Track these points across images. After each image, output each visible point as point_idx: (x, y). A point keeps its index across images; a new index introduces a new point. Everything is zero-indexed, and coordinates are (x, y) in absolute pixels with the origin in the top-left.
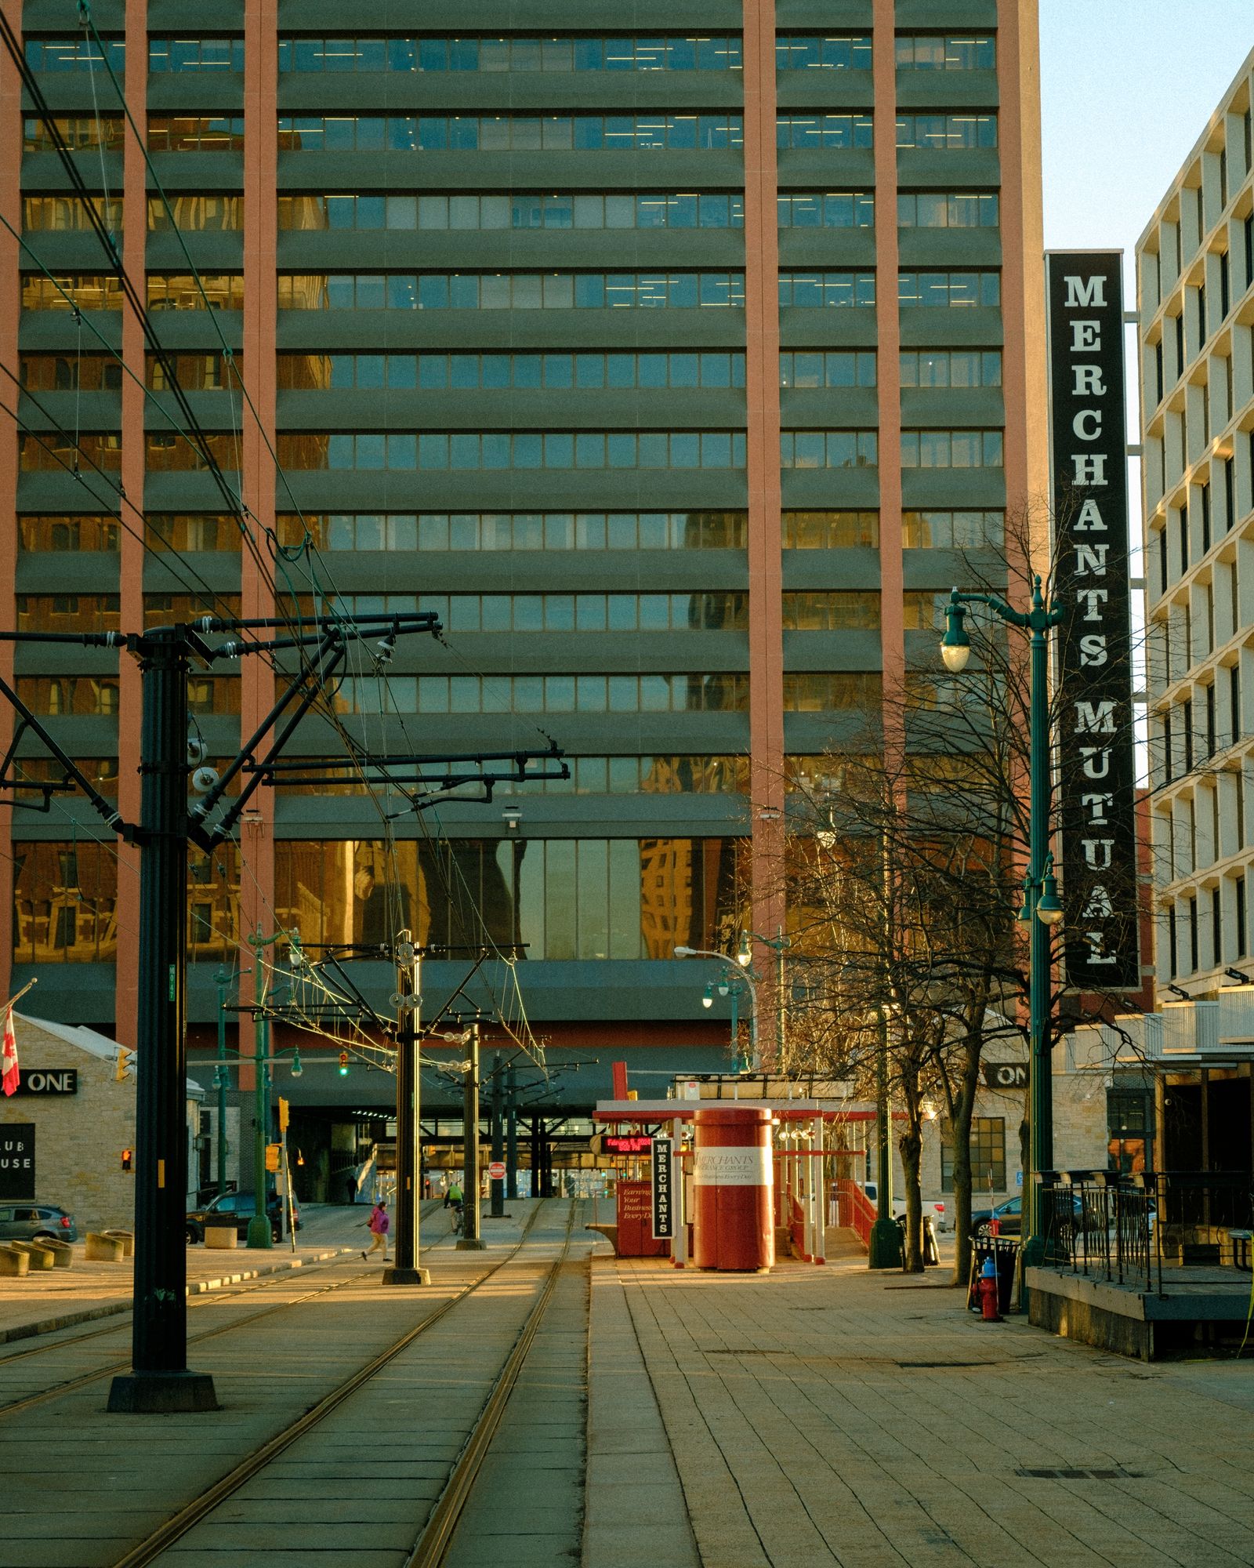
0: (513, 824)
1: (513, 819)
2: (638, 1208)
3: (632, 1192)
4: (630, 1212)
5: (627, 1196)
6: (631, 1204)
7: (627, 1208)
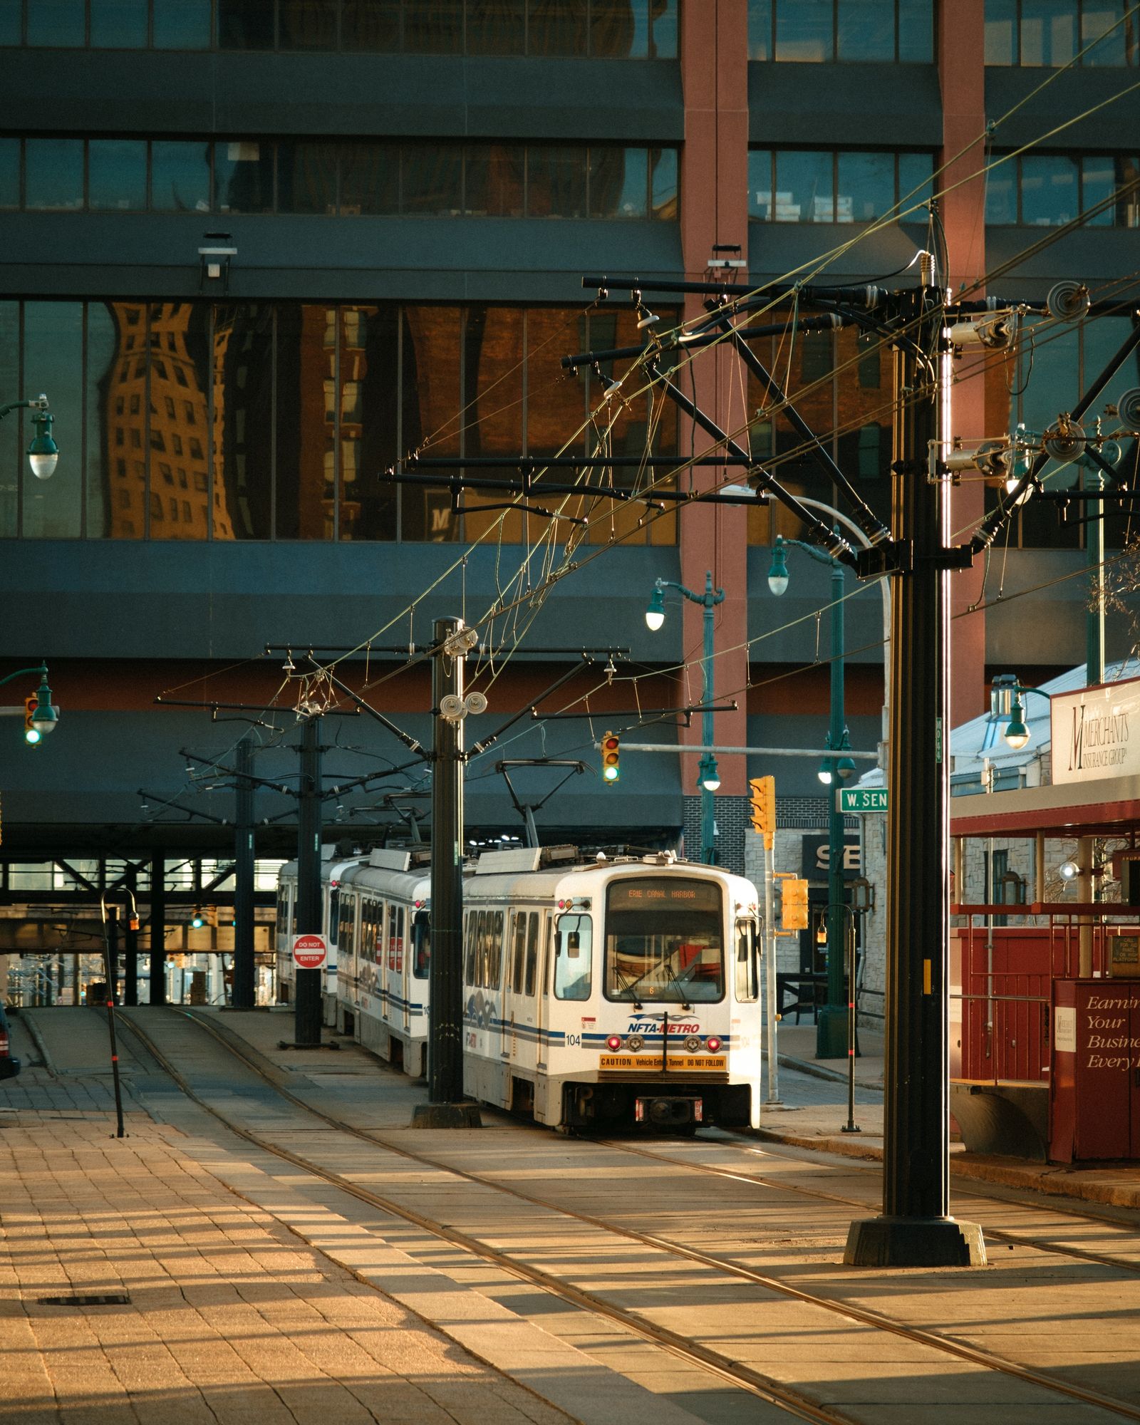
0: (214, 271)
1: (215, 259)
2: (1122, 1042)
3: (1108, 1004)
4: (1106, 1053)
5: (1094, 1013)
6: (1107, 1034)
7: (1096, 1042)
